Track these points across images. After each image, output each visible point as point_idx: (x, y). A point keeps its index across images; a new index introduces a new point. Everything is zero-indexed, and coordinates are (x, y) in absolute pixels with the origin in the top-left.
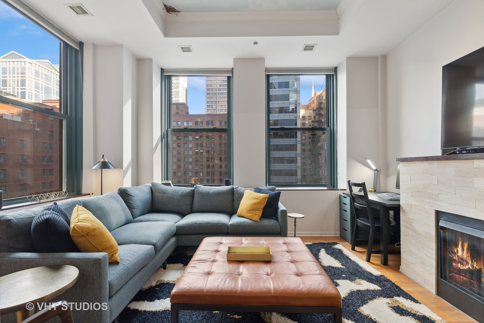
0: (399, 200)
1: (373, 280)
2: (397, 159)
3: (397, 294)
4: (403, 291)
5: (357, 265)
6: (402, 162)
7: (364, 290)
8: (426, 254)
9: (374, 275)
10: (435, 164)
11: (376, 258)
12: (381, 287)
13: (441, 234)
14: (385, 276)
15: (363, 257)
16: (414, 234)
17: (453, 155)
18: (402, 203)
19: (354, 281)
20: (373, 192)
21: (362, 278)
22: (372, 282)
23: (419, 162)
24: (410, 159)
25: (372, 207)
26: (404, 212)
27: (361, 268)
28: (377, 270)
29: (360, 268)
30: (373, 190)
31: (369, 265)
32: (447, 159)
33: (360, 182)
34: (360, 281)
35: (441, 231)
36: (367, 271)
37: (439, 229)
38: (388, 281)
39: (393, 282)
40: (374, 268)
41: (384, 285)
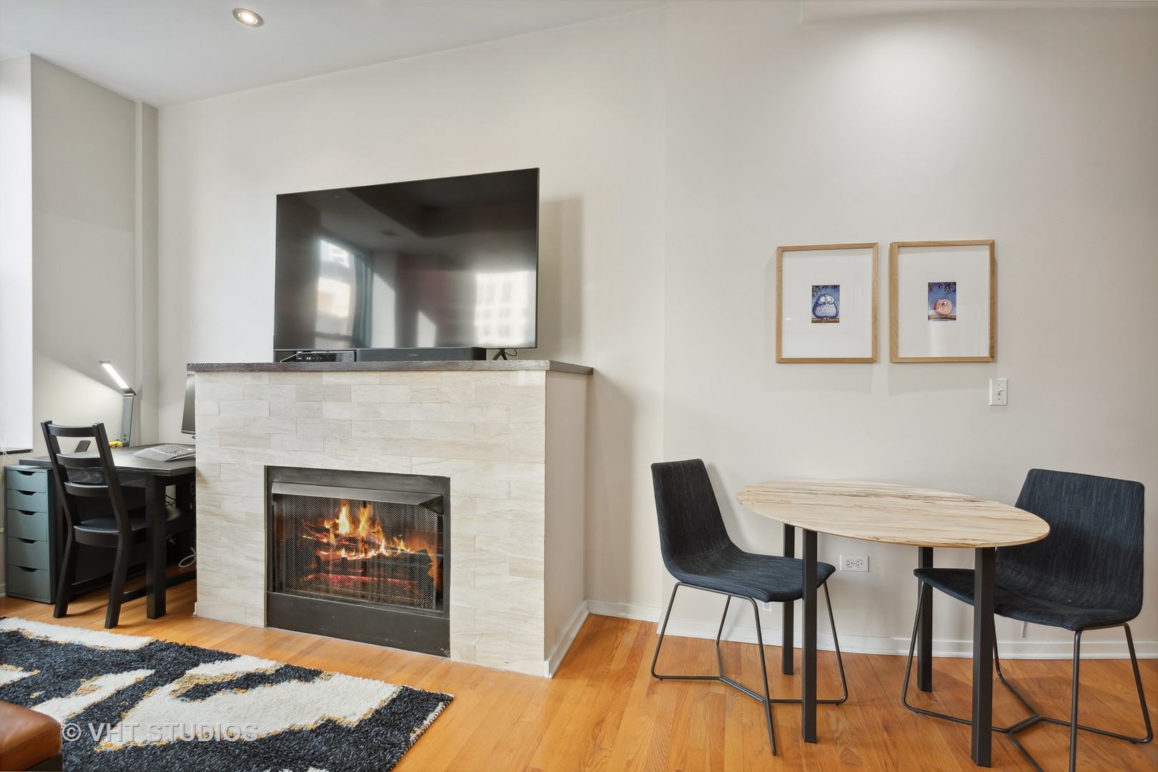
0: (194, 459)
1: (131, 662)
2: (188, 365)
3: (193, 662)
4: (205, 650)
5: (80, 648)
6: (199, 374)
7: (109, 698)
8: (247, 558)
9: (132, 652)
10: (266, 377)
11: (132, 612)
12: (151, 669)
13: (275, 508)
14: (161, 640)
15: (97, 623)
16: (225, 524)
17: (293, 363)
18: (199, 464)
19: (76, 690)
20: (120, 447)
21: (98, 672)
22: (128, 668)
23: (235, 373)
24: (217, 367)
25: (123, 484)
26: (204, 482)
27: (94, 650)
28: (141, 636)
29: (91, 650)
30: (120, 443)
31: (116, 633)
32: (285, 370)
33: (89, 423)
34: (94, 683)
35: (275, 504)
36: (113, 651)
37: (272, 499)
38: (169, 646)
39: (181, 644)
40: (132, 635)
41: (162, 659)
